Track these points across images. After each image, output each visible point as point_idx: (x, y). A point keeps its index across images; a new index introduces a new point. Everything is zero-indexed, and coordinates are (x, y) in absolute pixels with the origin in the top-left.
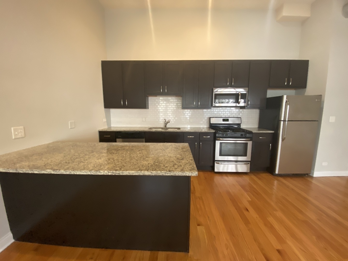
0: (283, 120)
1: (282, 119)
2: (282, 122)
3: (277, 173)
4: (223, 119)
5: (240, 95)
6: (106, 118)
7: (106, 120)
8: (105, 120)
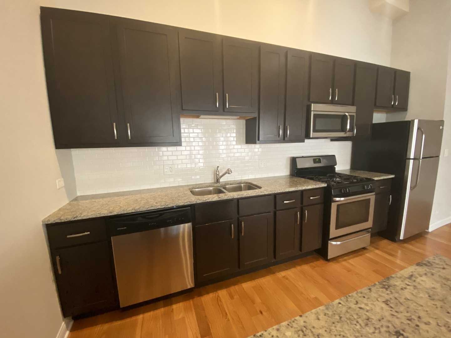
0: (413, 158)
1: (412, 156)
2: (411, 161)
3: (402, 239)
4: (313, 159)
5: (349, 117)
6: (63, 177)
7: (62, 184)
8: (60, 183)
